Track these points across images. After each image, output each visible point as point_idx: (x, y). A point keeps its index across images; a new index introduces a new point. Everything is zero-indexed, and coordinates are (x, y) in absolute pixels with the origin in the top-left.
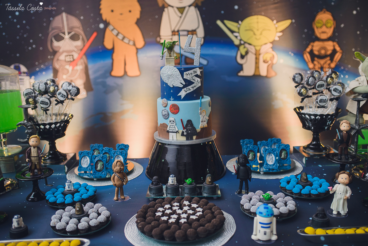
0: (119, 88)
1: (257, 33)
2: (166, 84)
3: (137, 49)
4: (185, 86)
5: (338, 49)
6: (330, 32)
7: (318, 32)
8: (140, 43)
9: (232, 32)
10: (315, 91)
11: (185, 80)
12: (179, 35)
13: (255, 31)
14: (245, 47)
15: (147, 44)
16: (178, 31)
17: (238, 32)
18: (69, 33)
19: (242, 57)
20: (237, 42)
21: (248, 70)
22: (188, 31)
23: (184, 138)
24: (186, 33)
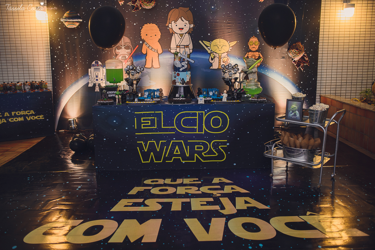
0: (148, 74)
1: (220, 47)
2: (176, 66)
3: (158, 54)
4: (182, 67)
5: (261, 56)
6: (257, 47)
7: (250, 47)
8: (160, 51)
9: (207, 47)
10: (228, 71)
11: (182, 65)
12: (180, 48)
13: (219, 46)
14: (213, 54)
15: (164, 52)
16: (180, 46)
17: (210, 47)
18: (124, 46)
19: (212, 59)
20: (209, 52)
21: (215, 66)
22: (185, 46)
23: (181, 84)
24: (183, 47)
